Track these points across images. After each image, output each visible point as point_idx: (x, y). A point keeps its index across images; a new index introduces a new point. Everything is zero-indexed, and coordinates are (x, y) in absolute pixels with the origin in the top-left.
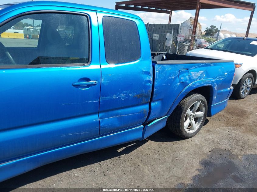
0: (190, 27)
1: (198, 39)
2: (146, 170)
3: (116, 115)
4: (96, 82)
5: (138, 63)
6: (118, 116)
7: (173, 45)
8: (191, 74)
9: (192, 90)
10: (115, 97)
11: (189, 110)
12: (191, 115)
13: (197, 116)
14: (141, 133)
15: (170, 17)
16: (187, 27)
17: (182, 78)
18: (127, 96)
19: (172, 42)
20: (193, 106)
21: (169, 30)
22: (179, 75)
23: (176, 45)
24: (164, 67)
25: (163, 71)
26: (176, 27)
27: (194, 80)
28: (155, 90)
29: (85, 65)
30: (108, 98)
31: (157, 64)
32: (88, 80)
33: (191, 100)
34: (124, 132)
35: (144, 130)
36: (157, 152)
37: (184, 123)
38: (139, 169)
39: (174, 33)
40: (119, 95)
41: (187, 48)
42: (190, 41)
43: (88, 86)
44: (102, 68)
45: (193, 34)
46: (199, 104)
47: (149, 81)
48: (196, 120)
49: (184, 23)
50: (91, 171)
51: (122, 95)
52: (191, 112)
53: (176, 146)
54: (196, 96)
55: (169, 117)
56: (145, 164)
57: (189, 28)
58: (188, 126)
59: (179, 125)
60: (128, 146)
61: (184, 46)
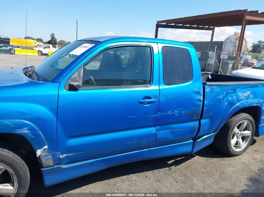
0: (235, 43)
1: (244, 56)
2: (195, 181)
3: (170, 129)
4: (155, 100)
5: (191, 84)
6: (171, 130)
7: (215, 63)
8: (238, 95)
9: (239, 109)
10: (169, 113)
11: (236, 128)
12: (238, 133)
13: (244, 135)
14: (191, 147)
15: (213, 34)
16: (231, 42)
17: (230, 98)
18: (180, 112)
19: (214, 59)
20: (240, 125)
21: (212, 48)
22: (227, 95)
23: (219, 63)
24: (213, 88)
25: (212, 91)
26: (220, 45)
27: (241, 100)
28: (205, 108)
29: (148, 86)
30: (164, 113)
31: (207, 85)
32: (149, 98)
33: (238, 119)
34: (176, 145)
35: (194, 145)
36: (205, 167)
37: (232, 141)
38: (189, 180)
39: (217, 51)
40: (173, 111)
41: (231, 66)
42: (234, 59)
43: (149, 103)
44: (160, 88)
45: (238, 51)
46: (246, 123)
47: (200, 100)
48: (244, 138)
49: (228, 38)
50: (147, 177)
51: (176, 112)
52: (238, 130)
53: (223, 162)
54: (243, 115)
55: (216, 135)
56: (194, 176)
57: (233, 44)
58: (236, 144)
59: (227, 142)
60: (177, 159)
61: (228, 63)
